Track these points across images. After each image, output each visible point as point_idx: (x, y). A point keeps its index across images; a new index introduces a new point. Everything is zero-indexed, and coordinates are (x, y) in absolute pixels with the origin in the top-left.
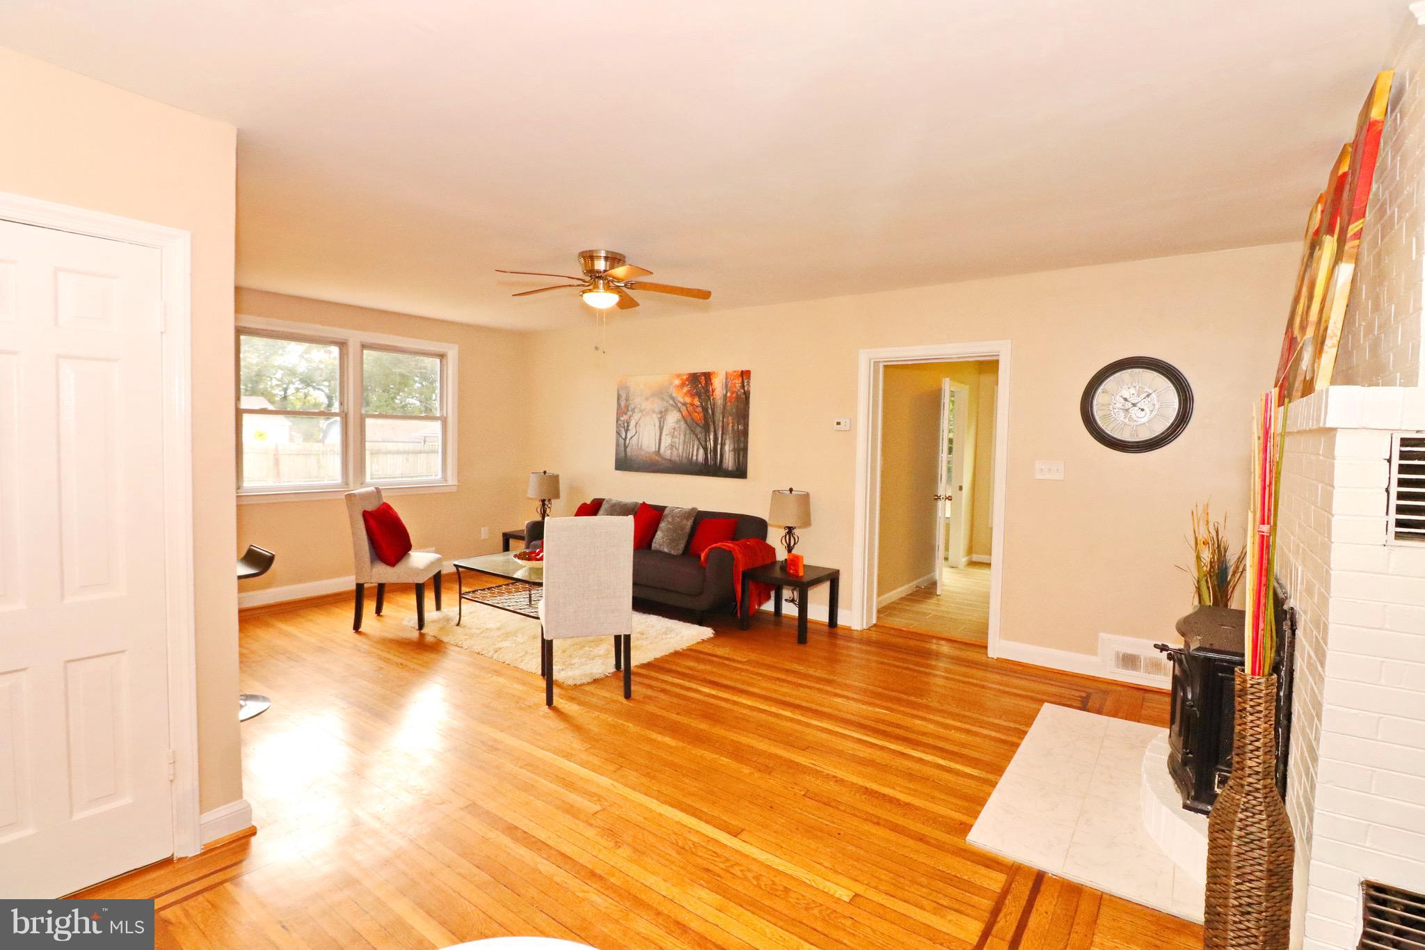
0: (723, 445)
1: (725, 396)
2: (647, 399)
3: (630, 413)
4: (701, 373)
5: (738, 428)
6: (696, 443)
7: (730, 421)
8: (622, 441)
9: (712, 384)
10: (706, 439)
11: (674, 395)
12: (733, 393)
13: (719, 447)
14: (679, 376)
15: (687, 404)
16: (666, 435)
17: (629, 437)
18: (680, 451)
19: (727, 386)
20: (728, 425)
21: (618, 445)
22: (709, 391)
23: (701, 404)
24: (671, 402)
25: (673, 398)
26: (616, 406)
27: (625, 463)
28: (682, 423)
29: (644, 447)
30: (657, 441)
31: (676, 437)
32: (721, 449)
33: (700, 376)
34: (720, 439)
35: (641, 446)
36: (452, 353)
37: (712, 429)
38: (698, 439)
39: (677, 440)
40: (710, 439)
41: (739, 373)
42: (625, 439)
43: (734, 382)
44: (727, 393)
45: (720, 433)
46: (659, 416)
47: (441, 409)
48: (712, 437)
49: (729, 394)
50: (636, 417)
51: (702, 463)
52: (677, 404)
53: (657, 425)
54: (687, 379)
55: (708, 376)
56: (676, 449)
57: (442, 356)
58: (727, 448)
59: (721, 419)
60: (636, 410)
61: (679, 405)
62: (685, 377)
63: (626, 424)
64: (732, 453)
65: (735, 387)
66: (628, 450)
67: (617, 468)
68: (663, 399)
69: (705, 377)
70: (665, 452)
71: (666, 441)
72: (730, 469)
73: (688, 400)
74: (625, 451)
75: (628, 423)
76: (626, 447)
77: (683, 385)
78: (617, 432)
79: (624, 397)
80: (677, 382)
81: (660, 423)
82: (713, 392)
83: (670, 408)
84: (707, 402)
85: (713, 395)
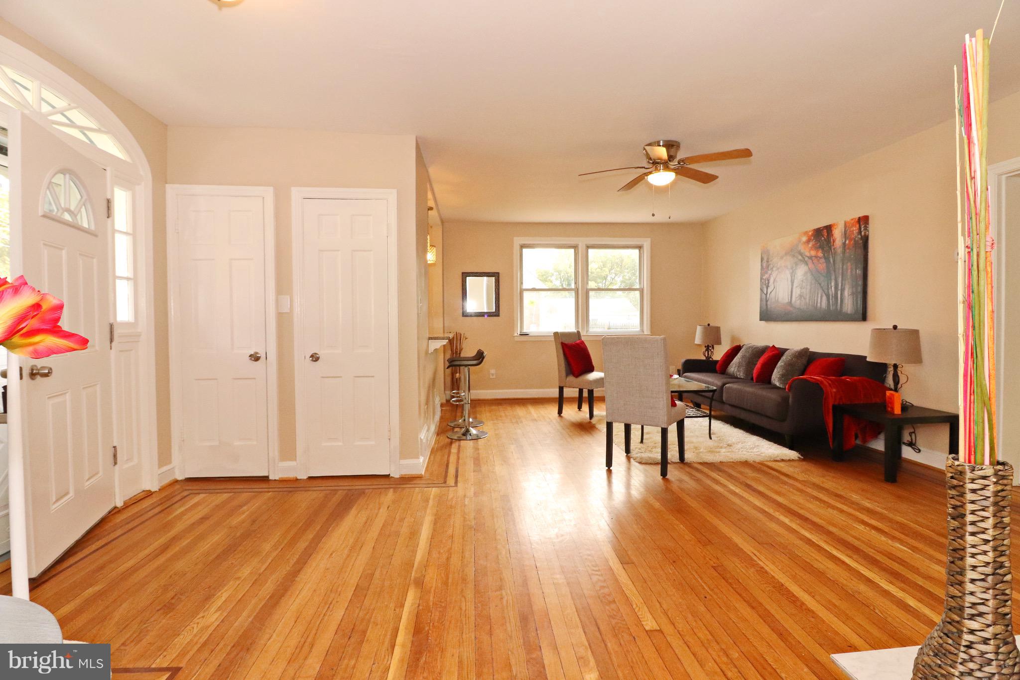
0: (843, 290)
1: (844, 244)
2: (782, 258)
3: (769, 272)
4: (824, 227)
5: (856, 273)
6: (820, 292)
7: (849, 267)
8: (764, 296)
9: (833, 235)
10: (828, 286)
11: (802, 251)
12: (850, 240)
13: (839, 293)
14: (806, 233)
15: (813, 257)
16: (797, 287)
17: (769, 293)
18: (807, 301)
19: (845, 234)
20: (847, 269)
21: (761, 300)
22: (830, 242)
23: (824, 255)
24: (800, 257)
25: (801, 254)
26: (760, 267)
27: (766, 316)
28: (809, 274)
29: (780, 300)
30: (790, 294)
31: (804, 288)
32: (841, 294)
33: (823, 230)
34: (840, 285)
35: (778, 298)
36: (647, 244)
37: (833, 277)
38: (822, 287)
39: (804, 290)
40: (831, 287)
41: (857, 220)
42: (766, 294)
43: (852, 229)
44: (845, 241)
45: (840, 279)
46: (791, 271)
47: (640, 283)
48: (833, 284)
49: (847, 242)
50: (774, 275)
51: (825, 311)
52: (804, 259)
53: (790, 280)
54: (812, 235)
55: (829, 228)
56: (804, 298)
57: (640, 247)
58: (846, 293)
59: (841, 266)
60: (774, 269)
61: (806, 259)
62: (810, 233)
63: (767, 282)
64: (851, 297)
65: (853, 234)
66: (768, 303)
67: (761, 320)
68: (794, 256)
69: (827, 230)
70: (795, 302)
71: (797, 292)
72: (849, 312)
73: (813, 253)
74: (767, 305)
75: (768, 280)
76: (767, 301)
77: (808, 241)
78: (761, 289)
79: (765, 259)
80: (804, 239)
81: (792, 277)
82: (834, 242)
83: (799, 263)
84: (829, 253)
85: (834, 245)
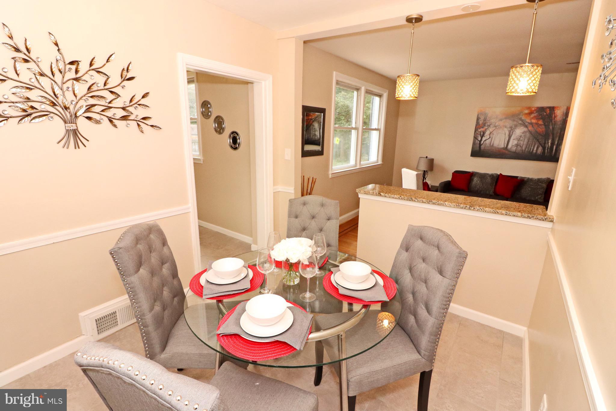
1: (564, 120)
2: (501, 120)
3: (486, 127)
4: (547, 107)
6: (537, 144)
8: (478, 142)
9: (554, 113)
10: (545, 142)
11: (523, 118)
13: (555, 147)
14: (529, 108)
15: (533, 123)
16: (514, 139)
17: (484, 140)
18: (524, 148)
21: (474, 144)
22: (552, 117)
23: (544, 124)
24: (520, 122)
25: (522, 120)
26: (475, 123)
27: (479, 153)
28: (528, 133)
29: (495, 145)
30: (506, 142)
31: (521, 141)
33: (546, 109)
34: (556, 142)
35: (493, 144)
36: (386, 94)
37: (551, 137)
38: (539, 142)
40: (548, 143)
42: (480, 141)
44: (566, 118)
45: (557, 139)
46: (510, 129)
48: (550, 141)
50: (490, 130)
51: (540, 155)
52: (525, 123)
53: (507, 134)
54: (535, 110)
55: (552, 109)
56: (520, 147)
57: (381, 96)
59: (559, 132)
60: (491, 126)
61: (527, 124)
62: (533, 109)
63: (482, 133)
66: (482, 146)
67: (472, 156)
68: (514, 120)
69: (550, 109)
70: (511, 148)
71: (513, 142)
73: (534, 121)
74: (480, 147)
75: (484, 133)
76: (480, 145)
77: (531, 113)
78: (474, 137)
79: (482, 119)
80: (527, 111)
81: (510, 133)
82: (555, 117)
83: (519, 125)
84: (549, 123)
85: (554, 119)
